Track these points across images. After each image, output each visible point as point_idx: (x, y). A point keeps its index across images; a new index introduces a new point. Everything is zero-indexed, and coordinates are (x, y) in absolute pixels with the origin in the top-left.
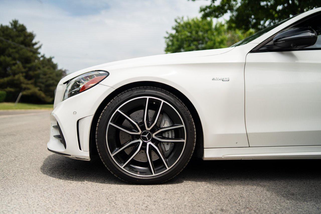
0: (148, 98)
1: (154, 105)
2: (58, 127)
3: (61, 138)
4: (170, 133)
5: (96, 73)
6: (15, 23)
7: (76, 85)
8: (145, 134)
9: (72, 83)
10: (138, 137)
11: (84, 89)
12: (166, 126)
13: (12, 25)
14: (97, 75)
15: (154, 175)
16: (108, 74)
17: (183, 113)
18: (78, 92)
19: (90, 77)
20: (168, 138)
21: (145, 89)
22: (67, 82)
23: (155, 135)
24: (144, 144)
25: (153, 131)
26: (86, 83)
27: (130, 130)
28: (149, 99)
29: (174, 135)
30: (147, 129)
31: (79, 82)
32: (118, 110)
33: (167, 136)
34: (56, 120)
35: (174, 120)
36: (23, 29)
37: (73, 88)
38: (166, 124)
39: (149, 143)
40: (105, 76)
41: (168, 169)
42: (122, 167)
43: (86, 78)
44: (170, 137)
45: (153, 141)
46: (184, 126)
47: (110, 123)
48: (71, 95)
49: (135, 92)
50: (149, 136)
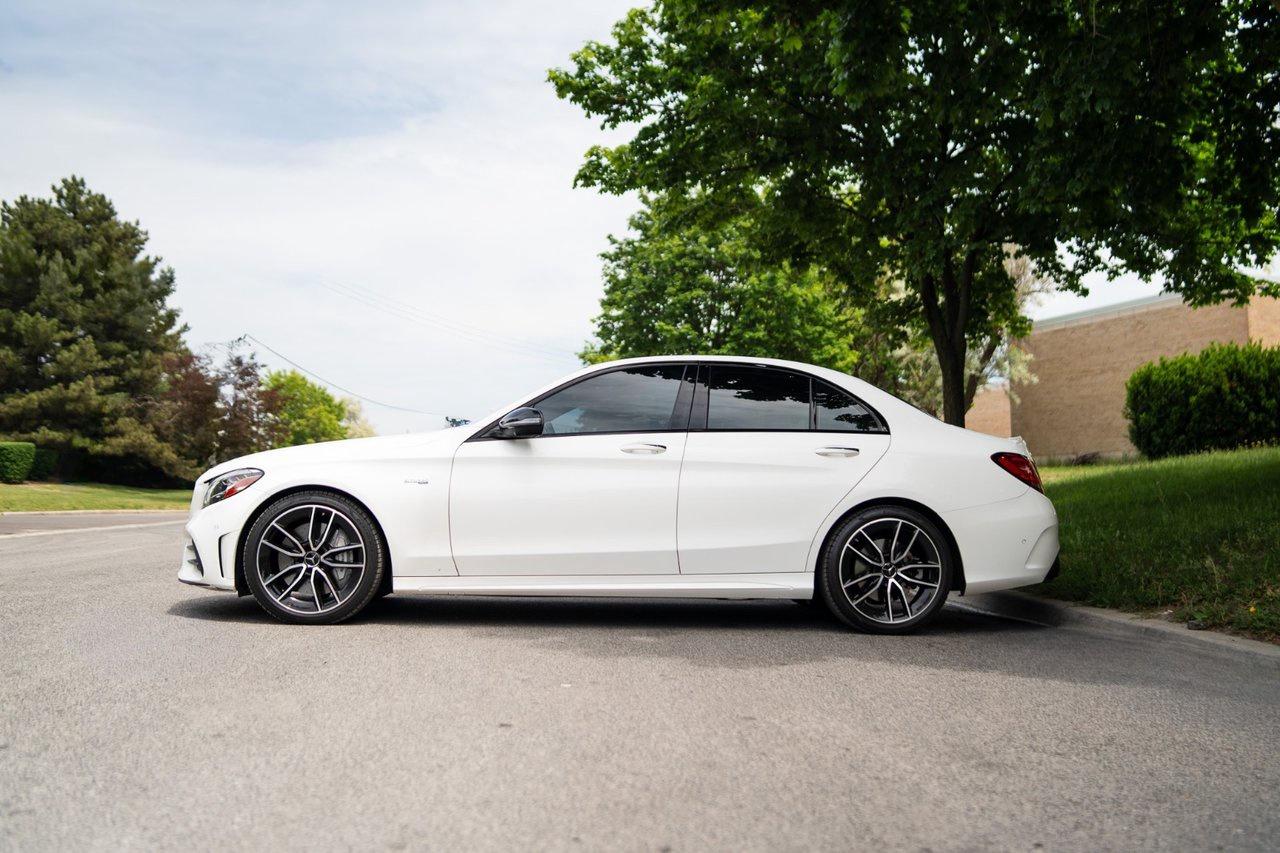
0: (314, 507)
1: (322, 517)
2: (193, 548)
3: (198, 564)
4: (345, 555)
5: (247, 472)
6: (73, 189)
7: (222, 486)
8: (310, 556)
9: (216, 483)
10: (300, 560)
11: (232, 492)
12: (339, 545)
13: (60, 196)
14: (249, 475)
15: (320, 611)
16: (263, 474)
17: (362, 529)
18: (223, 498)
19: (241, 476)
20: (342, 562)
21: (311, 495)
22: (210, 481)
23: (325, 558)
24: (309, 570)
25: (321, 551)
26: (235, 483)
27: (290, 550)
28: (317, 509)
29: (351, 559)
30: (313, 549)
31: (225, 481)
32: (273, 523)
33: (340, 560)
34: (190, 537)
35: (351, 537)
36: (103, 211)
37: (216, 491)
38: (340, 543)
39: (316, 568)
40: (258, 476)
41: (340, 603)
42: (277, 601)
43: (234, 478)
44: (345, 560)
45: (321, 565)
46: (362, 545)
47: (262, 541)
48: (214, 500)
49: (297, 500)
50: (316, 560)
